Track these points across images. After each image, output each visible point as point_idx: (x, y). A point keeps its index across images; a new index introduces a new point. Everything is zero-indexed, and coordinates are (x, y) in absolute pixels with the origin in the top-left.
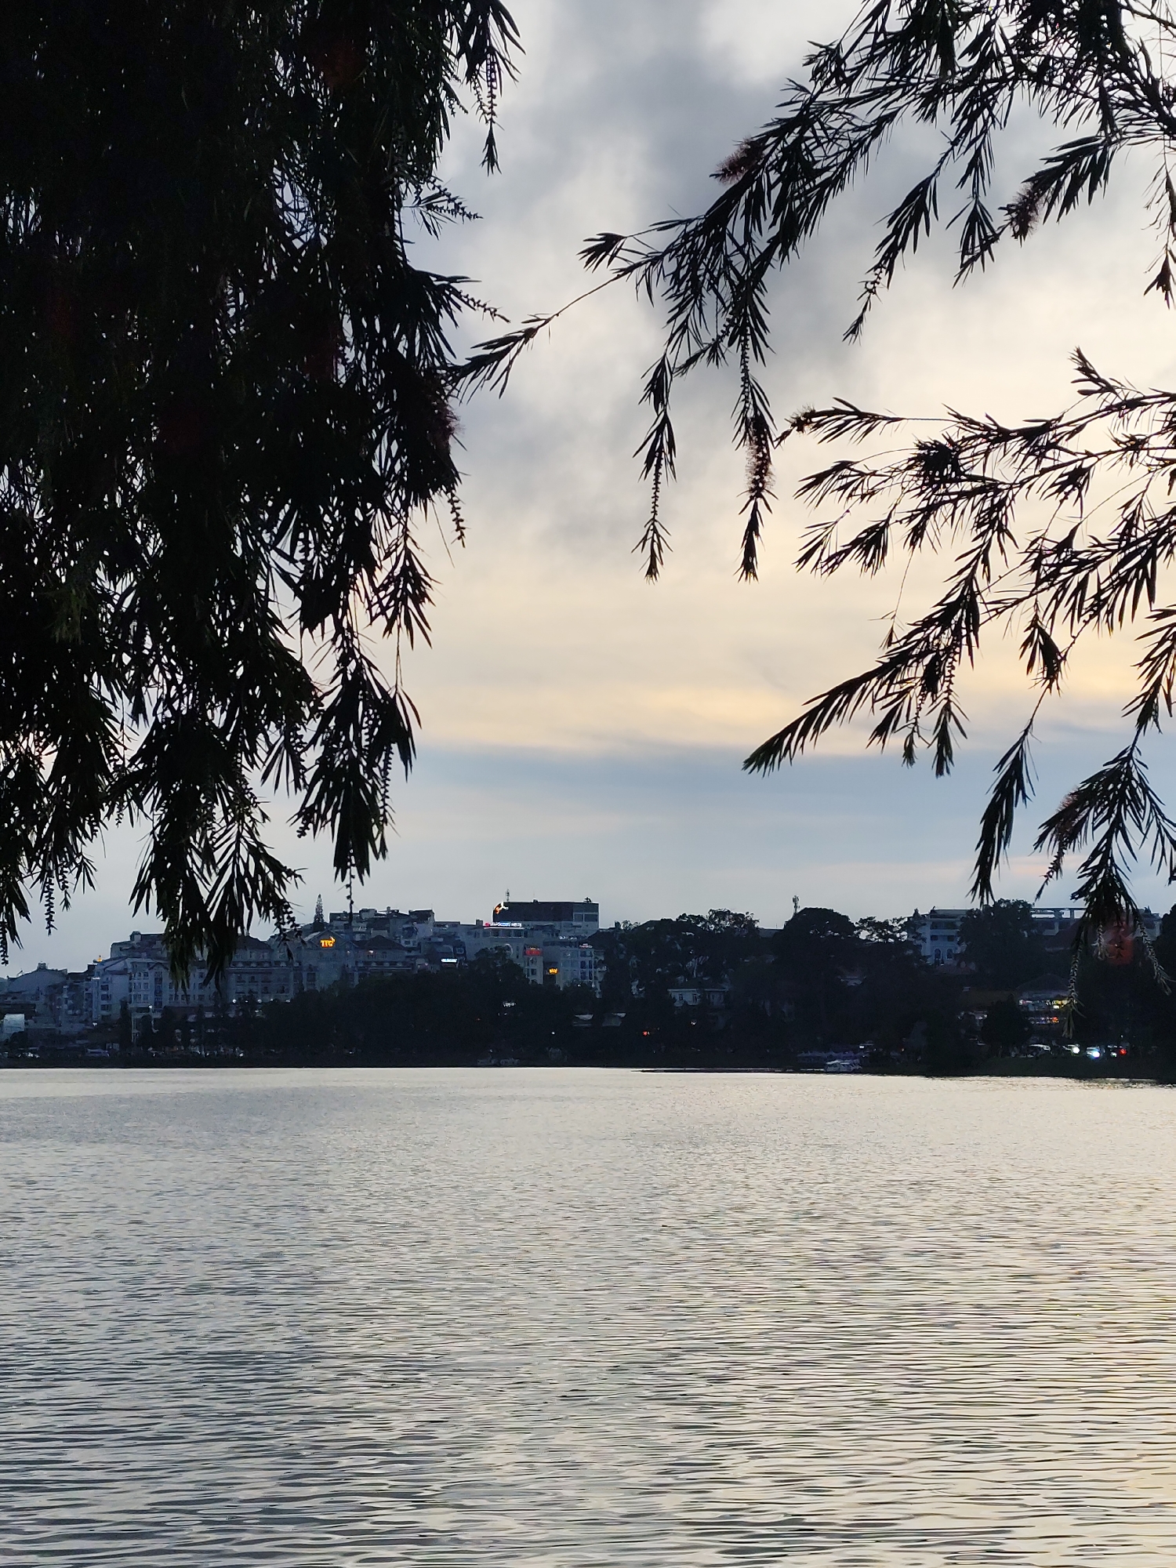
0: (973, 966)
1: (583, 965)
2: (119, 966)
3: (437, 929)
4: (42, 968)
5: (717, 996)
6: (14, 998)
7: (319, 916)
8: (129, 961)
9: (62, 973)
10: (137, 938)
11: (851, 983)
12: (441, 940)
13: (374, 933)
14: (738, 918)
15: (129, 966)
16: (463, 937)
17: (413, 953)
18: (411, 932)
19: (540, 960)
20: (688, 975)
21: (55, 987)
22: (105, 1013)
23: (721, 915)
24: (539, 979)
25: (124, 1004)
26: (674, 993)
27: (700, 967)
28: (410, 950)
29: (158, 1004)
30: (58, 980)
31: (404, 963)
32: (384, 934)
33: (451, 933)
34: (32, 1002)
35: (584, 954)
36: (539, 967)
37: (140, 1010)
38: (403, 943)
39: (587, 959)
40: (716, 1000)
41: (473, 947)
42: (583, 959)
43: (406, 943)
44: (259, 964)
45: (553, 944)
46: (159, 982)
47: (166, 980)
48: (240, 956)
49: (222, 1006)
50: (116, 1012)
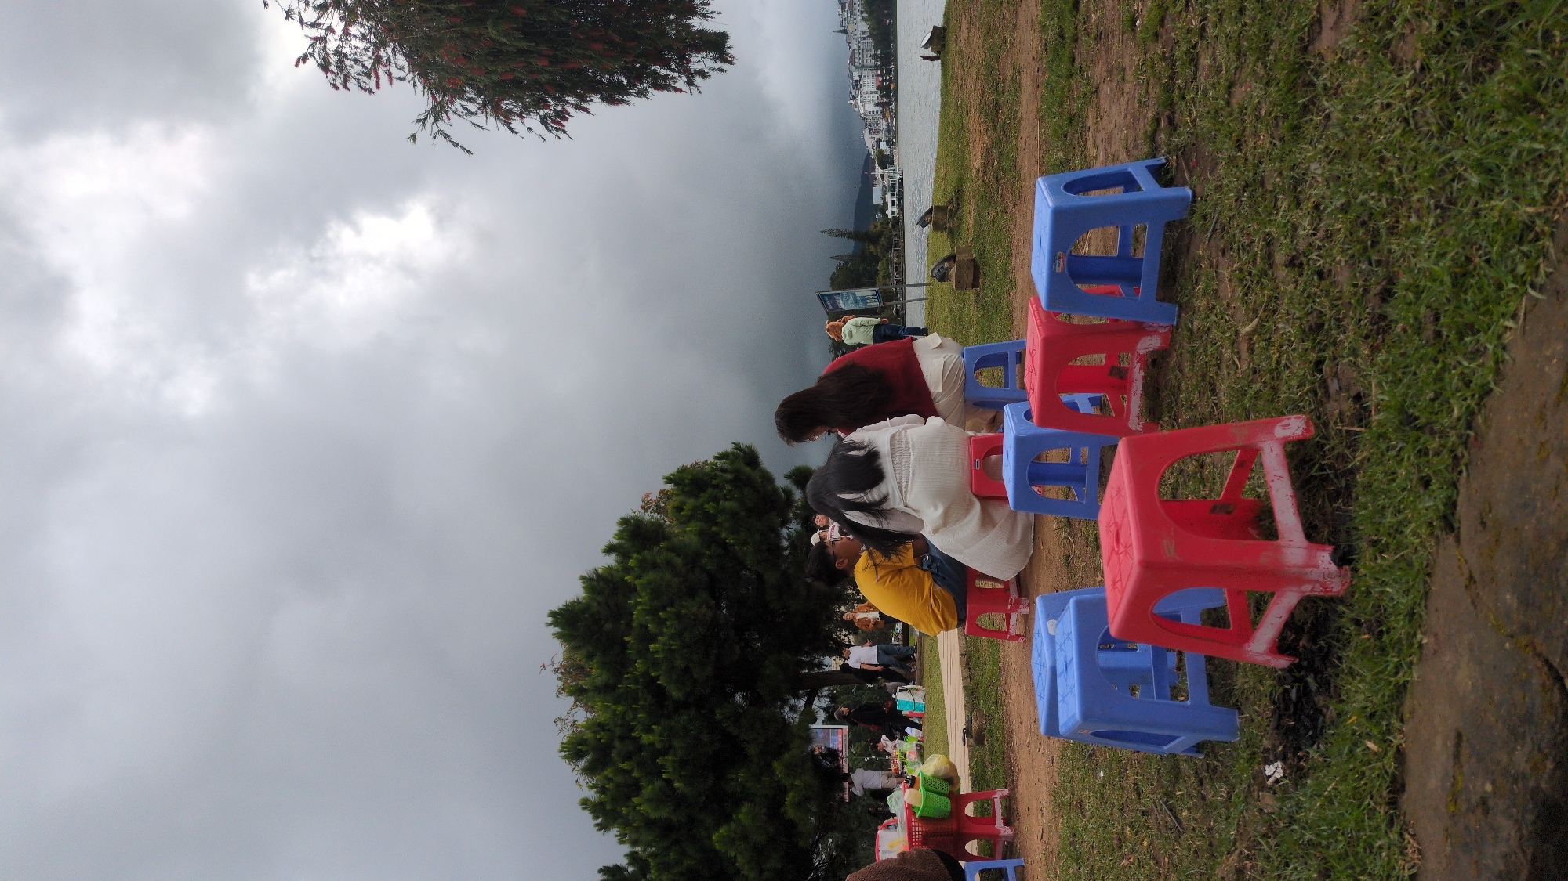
46: (867, 93)
47: (865, 90)
48: (857, 60)
49: (876, 68)
50: (879, 108)
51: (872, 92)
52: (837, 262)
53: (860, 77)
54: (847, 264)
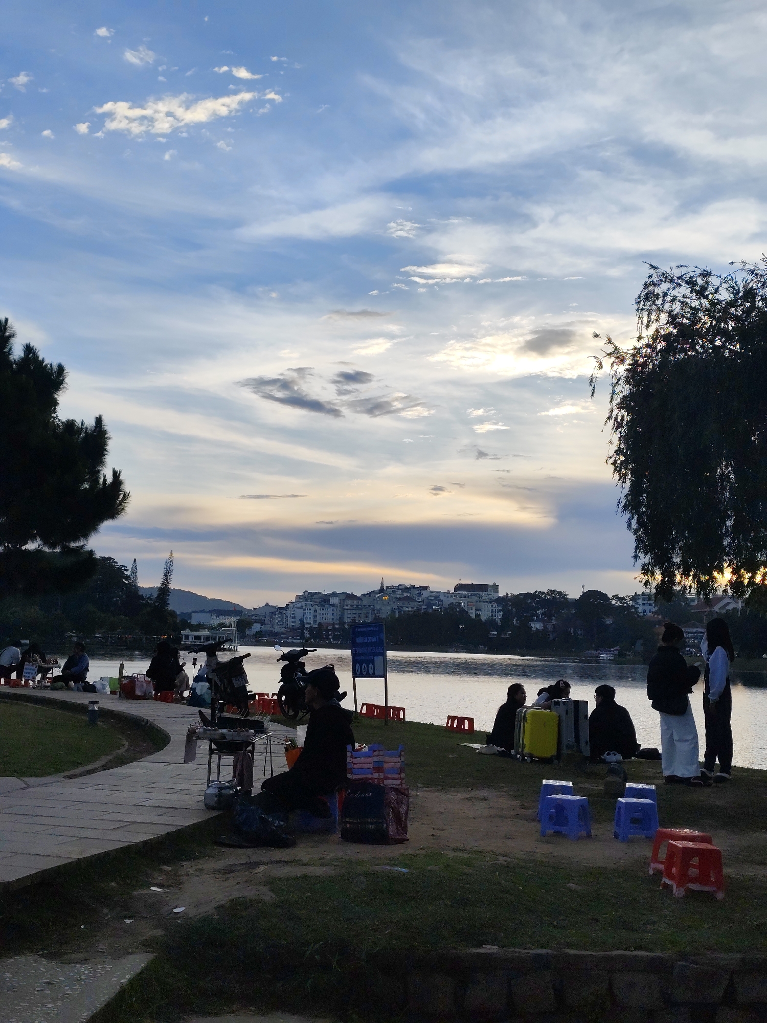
0: (660, 617)
1: (492, 611)
2: (299, 605)
3: (431, 594)
4: (267, 605)
5: (550, 626)
6: (256, 617)
7: (382, 587)
8: (303, 603)
9: (275, 607)
10: (306, 593)
11: (608, 622)
12: (433, 598)
13: (405, 595)
14: (560, 593)
15: (304, 605)
16: (442, 597)
17: (421, 603)
18: (420, 595)
19: (474, 608)
20: (538, 617)
21: (272, 613)
22: (293, 624)
23: (553, 591)
24: (473, 616)
25: (302, 621)
26: (532, 624)
27: (543, 614)
28: (419, 602)
29: (315, 621)
30: (274, 610)
31: (417, 608)
32: (408, 595)
33: (437, 595)
34: (263, 619)
35: (492, 606)
36: (474, 611)
37: (308, 623)
38: (416, 599)
39: (494, 609)
40: (550, 627)
41: (447, 602)
42: (492, 608)
43: (419, 599)
44: (357, 606)
45: (480, 601)
46: (315, 612)
47: (319, 611)
48: (349, 602)
49: (342, 623)
50: (298, 624)
51: (315, 616)
52: (129, 568)
53: (333, 605)
54: (127, 578)
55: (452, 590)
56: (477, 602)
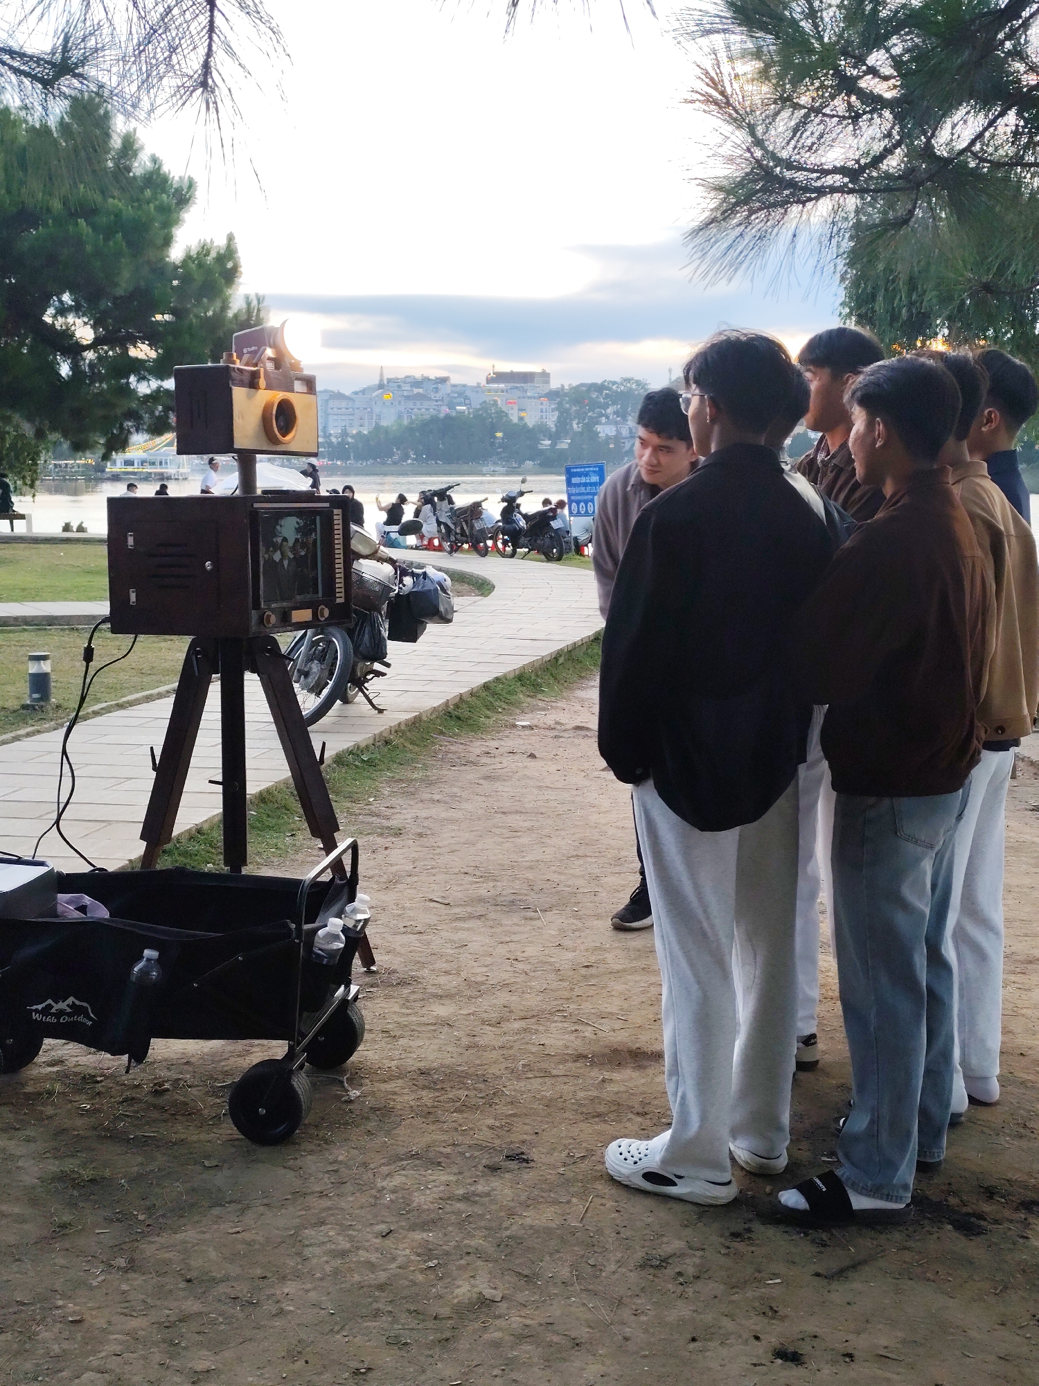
1: (542, 411)
3: (454, 389)
5: (625, 430)
7: (381, 380)
12: (456, 395)
13: (416, 391)
16: (468, 393)
17: (439, 403)
18: (437, 390)
19: (516, 407)
20: (607, 417)
23: (628, 380)
24: (515, 420)
26: (599, 428)
27: (615, 413)
28: (437, 401)
31: (435, 410)
32: (421, 391)
33: (462, 393)
35: (542, 404)
36: (515, 412)
38: (432, 396)
39: (545, 407)
40: (625, 432)
41: (477, 399)
42: (542, 407)
43: (436, 397)
44: (347, 409)
45: (523, 397)
55: (483, 382)
56: (519, 398)
